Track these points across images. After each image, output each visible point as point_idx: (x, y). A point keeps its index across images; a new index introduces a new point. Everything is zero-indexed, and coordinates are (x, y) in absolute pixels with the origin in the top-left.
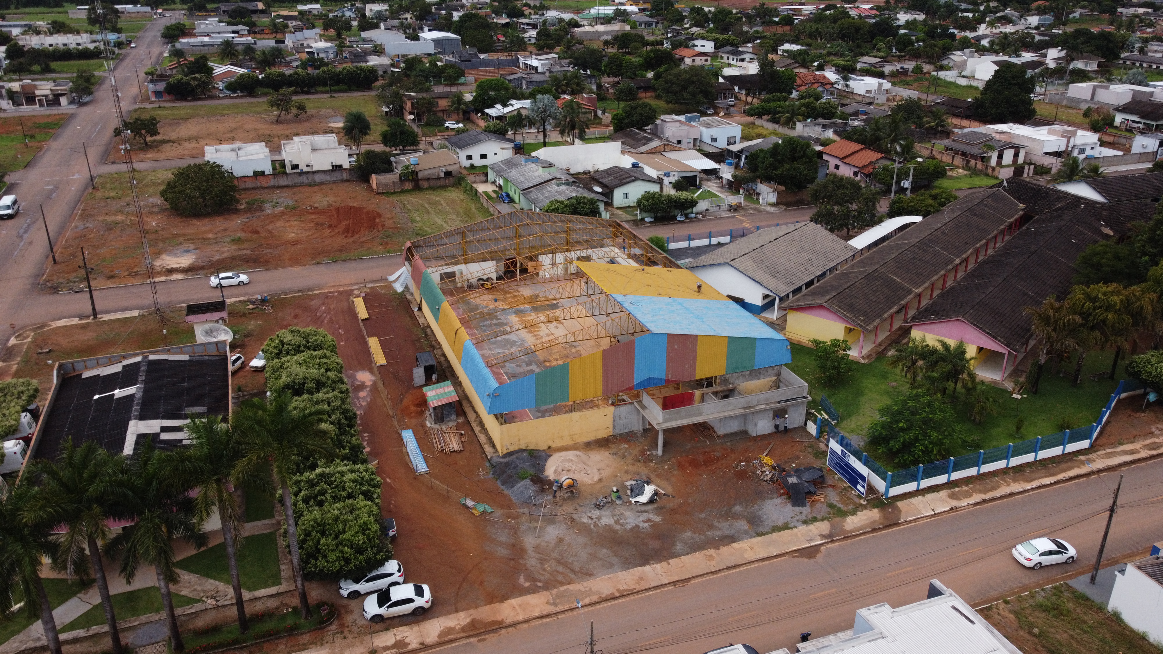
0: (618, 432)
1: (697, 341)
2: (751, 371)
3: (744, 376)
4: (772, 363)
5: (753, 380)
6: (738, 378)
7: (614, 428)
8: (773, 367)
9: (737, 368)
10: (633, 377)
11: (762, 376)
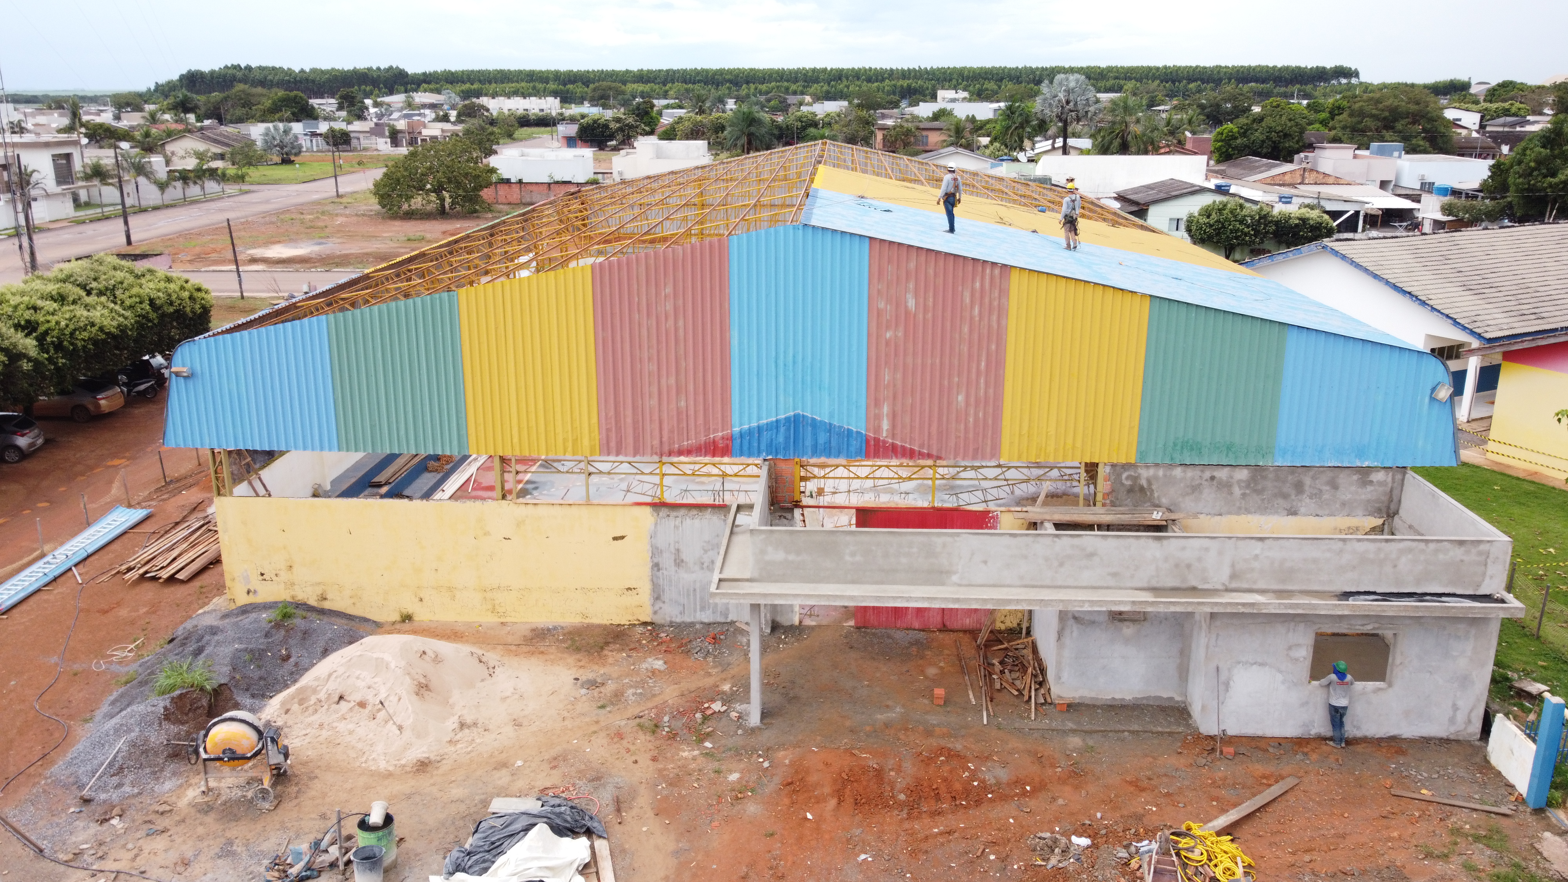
0: (670, 613)
1: (1004, 293)
2: (1257, 469)
3: (1225, 486)
4: (1361, 453)
5: (1263, 510)
6: (1195, 489)
7: (657, 597)
8: (1365, 471)
9: (1195, 447)
10: (726, 401)
11: (1306, 503)
